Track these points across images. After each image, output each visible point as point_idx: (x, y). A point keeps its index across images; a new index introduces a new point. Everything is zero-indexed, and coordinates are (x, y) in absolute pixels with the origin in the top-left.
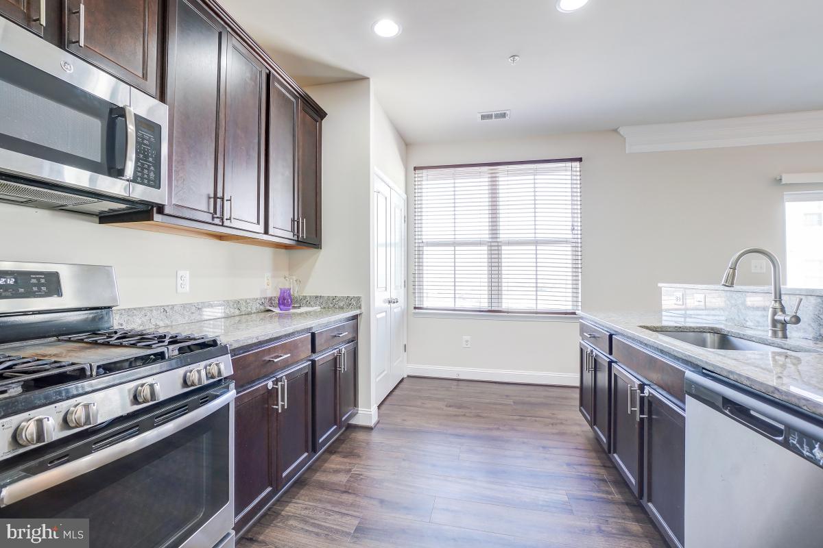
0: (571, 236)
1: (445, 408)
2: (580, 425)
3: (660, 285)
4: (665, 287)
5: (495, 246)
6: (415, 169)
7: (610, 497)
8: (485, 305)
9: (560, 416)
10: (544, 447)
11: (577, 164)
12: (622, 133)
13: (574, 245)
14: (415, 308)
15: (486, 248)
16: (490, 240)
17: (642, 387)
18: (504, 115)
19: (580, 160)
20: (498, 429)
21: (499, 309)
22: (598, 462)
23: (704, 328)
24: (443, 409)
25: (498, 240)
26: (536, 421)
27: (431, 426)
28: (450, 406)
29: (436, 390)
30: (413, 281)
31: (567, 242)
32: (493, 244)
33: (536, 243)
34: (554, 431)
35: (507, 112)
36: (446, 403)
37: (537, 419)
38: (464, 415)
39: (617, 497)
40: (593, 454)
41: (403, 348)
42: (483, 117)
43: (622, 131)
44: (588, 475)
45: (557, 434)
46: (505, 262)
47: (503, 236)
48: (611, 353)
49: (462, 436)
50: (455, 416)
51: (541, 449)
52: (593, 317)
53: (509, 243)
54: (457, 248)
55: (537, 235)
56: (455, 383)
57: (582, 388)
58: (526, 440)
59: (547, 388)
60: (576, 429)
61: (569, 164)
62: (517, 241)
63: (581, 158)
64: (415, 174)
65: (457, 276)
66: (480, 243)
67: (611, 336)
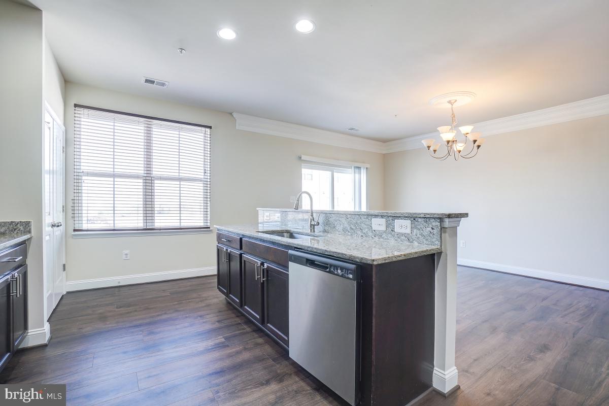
0: (202, 177)
1: (117, 310)
2: (217, 298)
3: (257, 209)
4: (260, 211)
5: (149, 180)
6: (76, 106)
7: (245, 331)
8: (140, 224)
9: (204, 295)
10: (201, 316)
11: (208, 130)
12: (234, 116)
13: (205, 182)
14: (75, 230)
15: (141, 181)
16: (146, 175)
17: (262, 264)
18: (163, 84)
19: (210, 127)
20: (165, 313)
21: (153, 227)
22: (233, 315)
23: (283, 230)
24: (115, 311)
25: (152, 176)
26: (190, 302)
27: (110, 326)
28: (121, 307)
29: (103, 298)
30: (72, 206)
31: (201, 181)
32: (147, 178)
33: (180, 179)
34: (204, 305)
35: (166, 83)
36: (116, 306)
37: (190, 300)
38: (136, 311)
39: (248, 329)
40: (230, 312)
41: (62, 267)
42: (147, 81)
43: (235, 115)
44: (231, 324)
45: (205, 306)
46: (157, 192)
47: (155, 172)
48: (241, 248)
49: (140, 325)
50: (128, 313)
51: (199, 318)
52: (226, 229)
53: (161, 178)
54: (116, 179)
55: (180, 174)
56: (117, 290)
57: (219, 275)
58: (187, 315)
59: (190, 280)
60: (215, 300)
61: (203, 129)
62: (166, 177)
63: (211, 127)
64: (75, 110)
65: (116, 202)
66: (138, 177)
67: (241, 239)
